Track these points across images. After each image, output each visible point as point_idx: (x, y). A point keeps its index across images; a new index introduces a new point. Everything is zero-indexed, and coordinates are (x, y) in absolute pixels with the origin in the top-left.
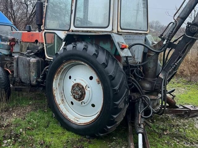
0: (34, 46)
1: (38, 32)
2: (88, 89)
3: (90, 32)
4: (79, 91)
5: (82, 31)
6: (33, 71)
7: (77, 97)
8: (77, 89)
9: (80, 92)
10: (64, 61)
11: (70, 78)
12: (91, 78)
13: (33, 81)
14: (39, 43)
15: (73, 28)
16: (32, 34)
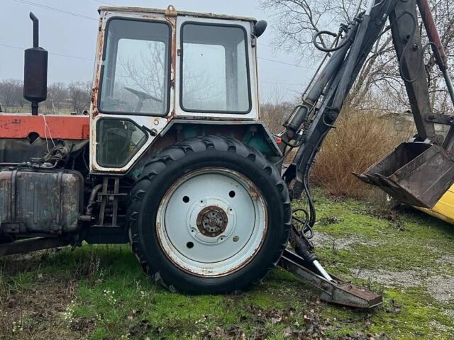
0: (24, 146)
1: (30, 114)
2: (231, 213)
3: (211, 119)
4: (218, 219)
5: (194, 118)
6: (72, 200)
7: (212, 230)
8: (214, 216)
9: (220, 220)
10: (186, 171)
11: (186, 199)
12: (232, 194)
13: (72, 223)
14: (44, 139)
15: (179, 112)
16: (16, 120)
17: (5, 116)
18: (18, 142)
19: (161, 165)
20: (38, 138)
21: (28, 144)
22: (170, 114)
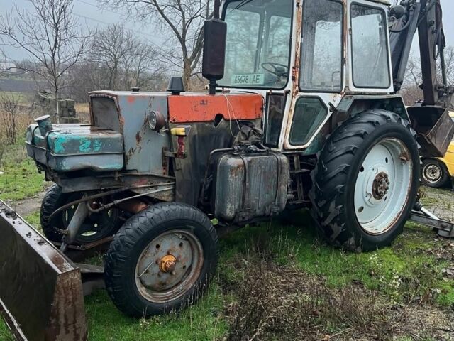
8: (385, 181)
11: (362, 170)
14: (227, 121)
15: (353, 89)
16: (203, 101)
17: (189, 97)
18: (207, 125)
19: (359, 139)
20: (222, 120)
21: (214, 126)
22: (343, 91)
